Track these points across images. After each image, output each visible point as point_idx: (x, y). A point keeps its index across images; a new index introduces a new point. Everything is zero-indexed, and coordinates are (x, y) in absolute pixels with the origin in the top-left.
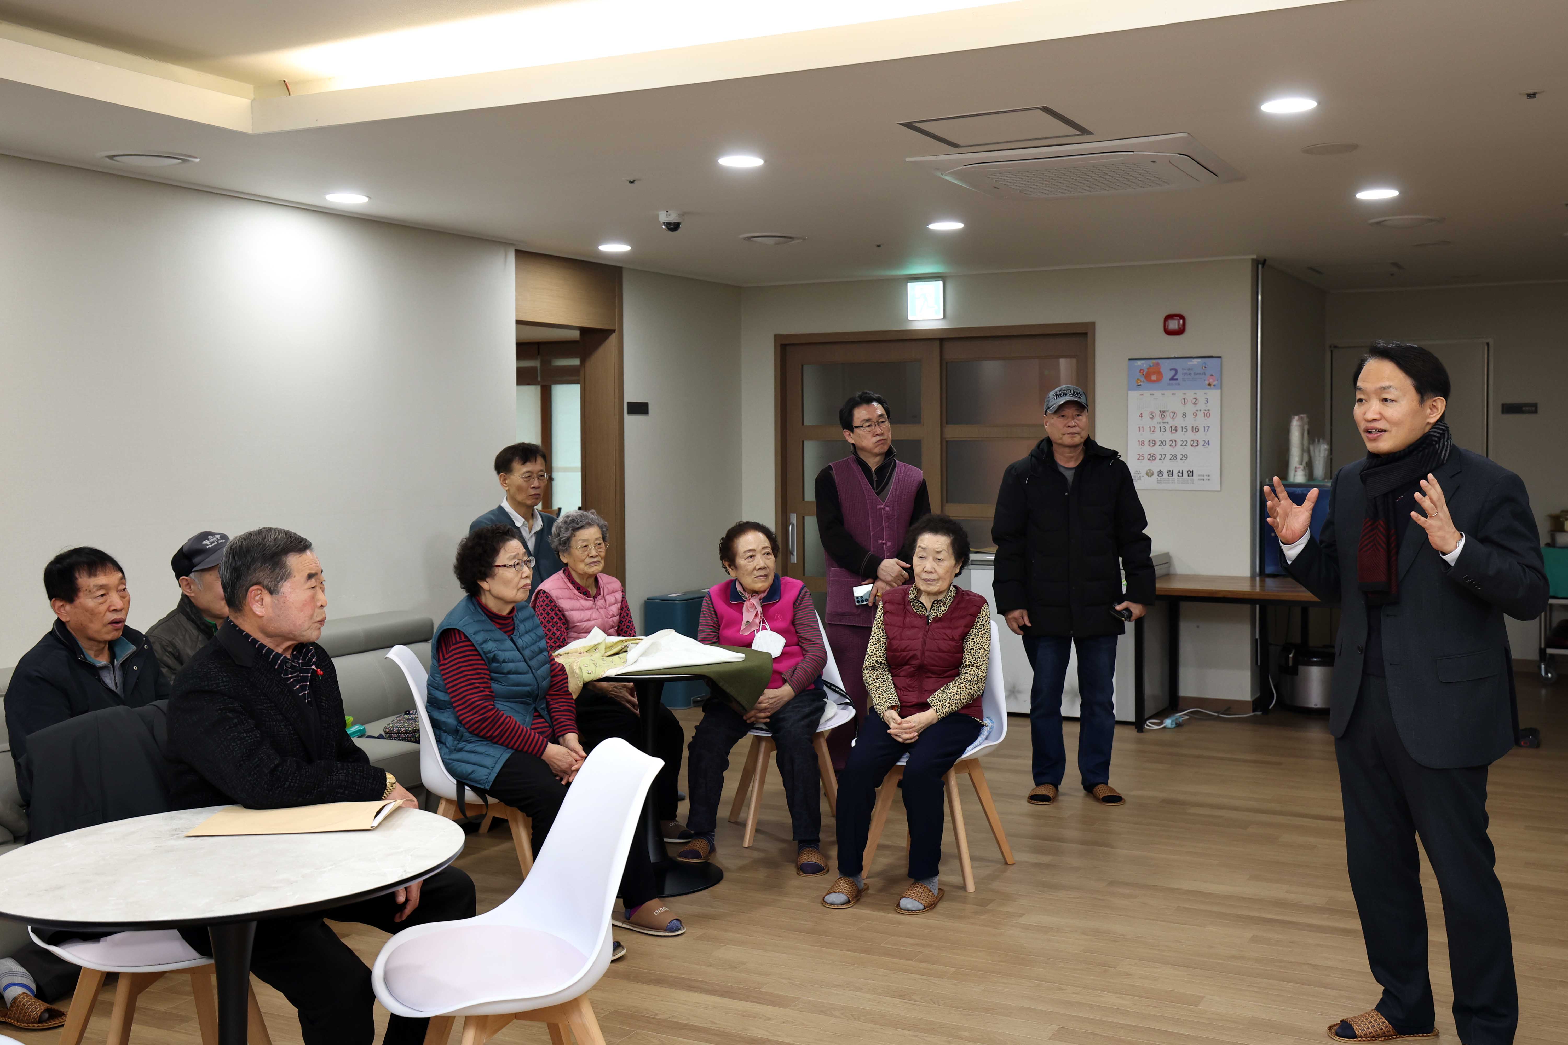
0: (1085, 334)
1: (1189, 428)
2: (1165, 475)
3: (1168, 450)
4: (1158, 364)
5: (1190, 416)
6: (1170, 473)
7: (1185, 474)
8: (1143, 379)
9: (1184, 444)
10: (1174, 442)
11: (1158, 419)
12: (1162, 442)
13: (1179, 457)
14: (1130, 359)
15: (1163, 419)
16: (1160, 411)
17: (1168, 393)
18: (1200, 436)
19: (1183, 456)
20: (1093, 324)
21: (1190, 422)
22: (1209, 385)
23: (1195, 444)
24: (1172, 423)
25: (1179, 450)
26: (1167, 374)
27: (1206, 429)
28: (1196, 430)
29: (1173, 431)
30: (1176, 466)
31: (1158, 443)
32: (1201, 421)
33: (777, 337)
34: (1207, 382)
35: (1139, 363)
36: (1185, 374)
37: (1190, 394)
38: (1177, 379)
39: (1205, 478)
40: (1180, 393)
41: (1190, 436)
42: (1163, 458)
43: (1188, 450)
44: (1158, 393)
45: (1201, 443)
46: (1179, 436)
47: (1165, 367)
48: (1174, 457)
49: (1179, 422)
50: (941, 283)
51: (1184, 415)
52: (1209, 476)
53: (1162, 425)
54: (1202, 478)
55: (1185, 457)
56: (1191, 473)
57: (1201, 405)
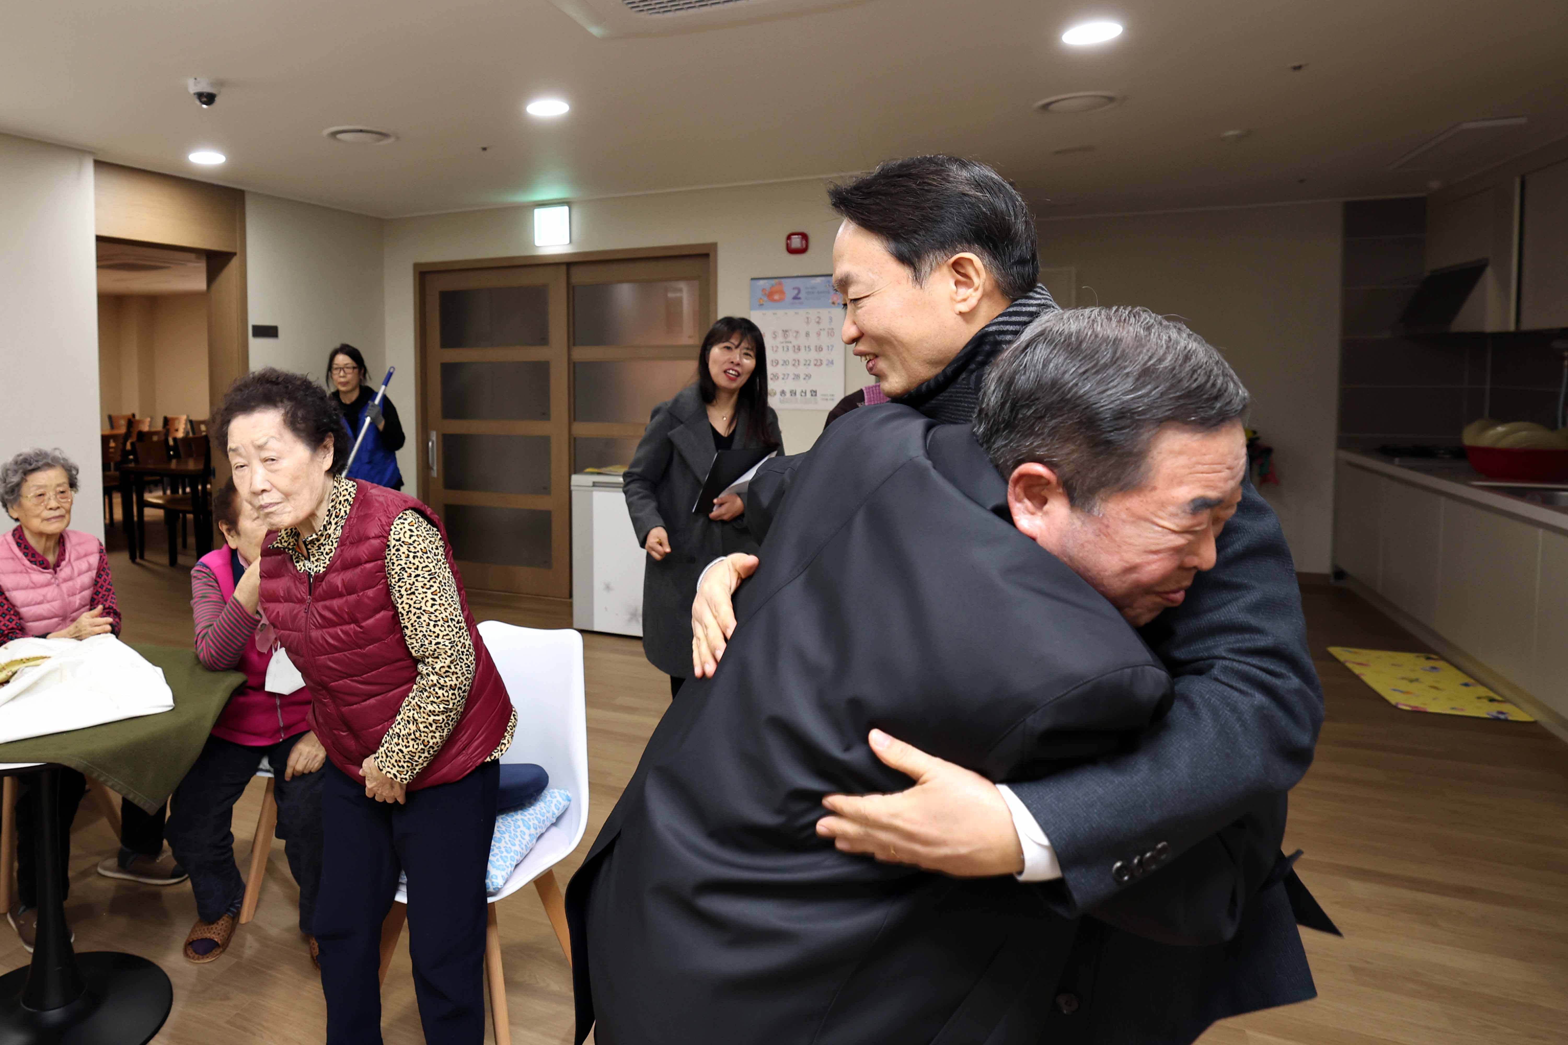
0: (707, 255)
1: (813, 348)
2: (788, 394)
3: (790, 370)
4: (780, 284)
5: (813, 335)
6: (793, 393)
7: (808, 394)
8: (766, 299)
9: (807, 364)
10: (797, 362)
11: (780, 338)
12: (785, 362)
13: (802, 376)
14: (752, 279)
15: (785, 338)
16: (783, 331)
17: (791, 312)
18: (824, 355)
19: (807, 376)
20: (714, 246)
21: (813, 341)
22: (833, 303)
23: (819, 363)
24: (795, 342)
25: (802, 370)
26: (790, 293)
27: (830, 348)
28: (819, 349)
29: (796, 350)
30: (799, 386)
31: (781, 362)
32: (825, 340)
33: (416, 266)
34: (830, 301)
35: (762, 282)
36: (808, 293)
37: (813, 313)
38: (799, 298)
39: (829, 398)
40: (802, 312)
41: (813, 355)
42: (785, 378)
43: (812, 369)
44: (780, 312)
45: (825, 362)
46: (802, 355)
47: (789, 287)
48: (797, 377)
49: (802, 341)
50: (566, 209)
51: (807, 334)
52: (833, 395)
53: (785, 345)
54: (826, 397)
55: (808, 376)
56: (814, 393)
57: (825, 324)
